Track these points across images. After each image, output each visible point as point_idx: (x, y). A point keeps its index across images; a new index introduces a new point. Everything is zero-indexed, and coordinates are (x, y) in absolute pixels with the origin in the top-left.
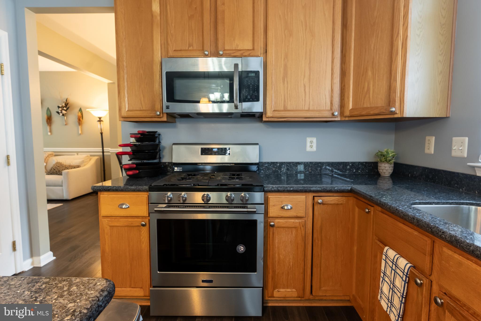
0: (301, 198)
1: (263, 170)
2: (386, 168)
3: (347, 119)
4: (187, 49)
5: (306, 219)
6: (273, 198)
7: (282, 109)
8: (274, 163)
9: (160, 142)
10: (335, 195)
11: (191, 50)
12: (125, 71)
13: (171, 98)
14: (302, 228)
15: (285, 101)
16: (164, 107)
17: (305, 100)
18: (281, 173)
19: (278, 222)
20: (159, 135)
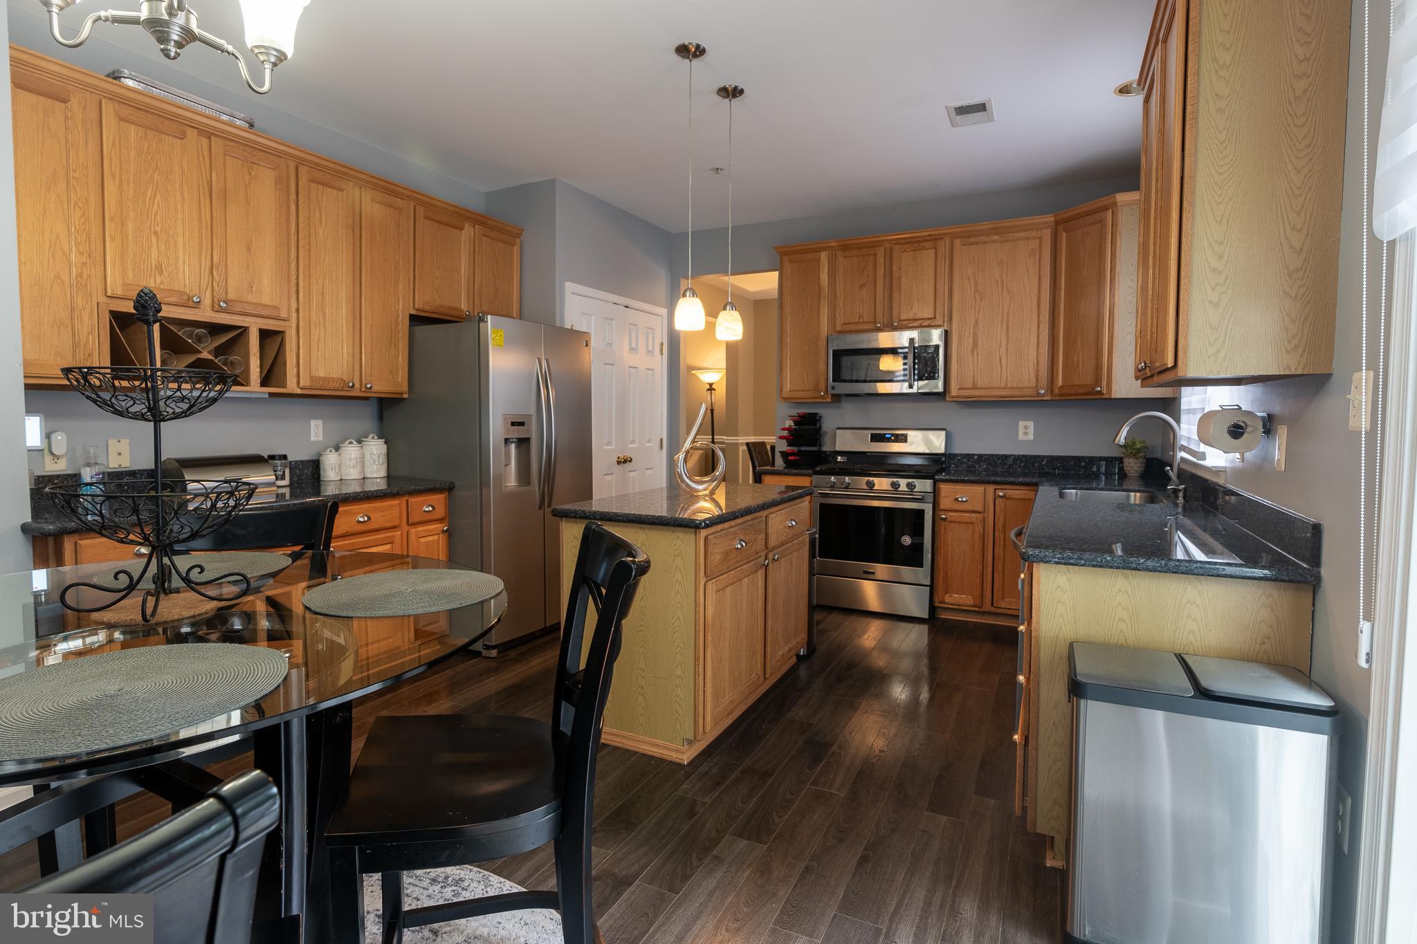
0: (979, 489)
1: (953, 464)
2: (1131, 465)
3: (1058, 398)
4: (857, 321)
5: (986, 515)
6: (945, 488)
7: (971, 386)
8: (969, 455)
9: (820, 426)
10: (1023, 488)
11: (861, 323)
12: (788, 349)
13: (837, 378)
14: (980, 524)
15: (974, 377)
16: (829, 388)
17: (1001, 376)
18: (980, 469)
19: (951, 516)
20: (821, 417)
